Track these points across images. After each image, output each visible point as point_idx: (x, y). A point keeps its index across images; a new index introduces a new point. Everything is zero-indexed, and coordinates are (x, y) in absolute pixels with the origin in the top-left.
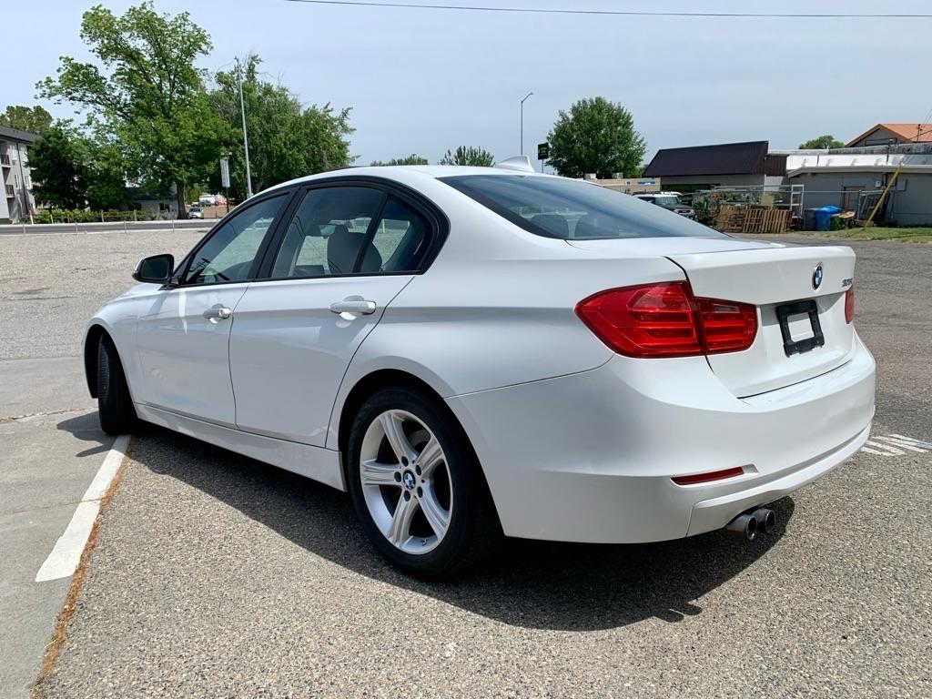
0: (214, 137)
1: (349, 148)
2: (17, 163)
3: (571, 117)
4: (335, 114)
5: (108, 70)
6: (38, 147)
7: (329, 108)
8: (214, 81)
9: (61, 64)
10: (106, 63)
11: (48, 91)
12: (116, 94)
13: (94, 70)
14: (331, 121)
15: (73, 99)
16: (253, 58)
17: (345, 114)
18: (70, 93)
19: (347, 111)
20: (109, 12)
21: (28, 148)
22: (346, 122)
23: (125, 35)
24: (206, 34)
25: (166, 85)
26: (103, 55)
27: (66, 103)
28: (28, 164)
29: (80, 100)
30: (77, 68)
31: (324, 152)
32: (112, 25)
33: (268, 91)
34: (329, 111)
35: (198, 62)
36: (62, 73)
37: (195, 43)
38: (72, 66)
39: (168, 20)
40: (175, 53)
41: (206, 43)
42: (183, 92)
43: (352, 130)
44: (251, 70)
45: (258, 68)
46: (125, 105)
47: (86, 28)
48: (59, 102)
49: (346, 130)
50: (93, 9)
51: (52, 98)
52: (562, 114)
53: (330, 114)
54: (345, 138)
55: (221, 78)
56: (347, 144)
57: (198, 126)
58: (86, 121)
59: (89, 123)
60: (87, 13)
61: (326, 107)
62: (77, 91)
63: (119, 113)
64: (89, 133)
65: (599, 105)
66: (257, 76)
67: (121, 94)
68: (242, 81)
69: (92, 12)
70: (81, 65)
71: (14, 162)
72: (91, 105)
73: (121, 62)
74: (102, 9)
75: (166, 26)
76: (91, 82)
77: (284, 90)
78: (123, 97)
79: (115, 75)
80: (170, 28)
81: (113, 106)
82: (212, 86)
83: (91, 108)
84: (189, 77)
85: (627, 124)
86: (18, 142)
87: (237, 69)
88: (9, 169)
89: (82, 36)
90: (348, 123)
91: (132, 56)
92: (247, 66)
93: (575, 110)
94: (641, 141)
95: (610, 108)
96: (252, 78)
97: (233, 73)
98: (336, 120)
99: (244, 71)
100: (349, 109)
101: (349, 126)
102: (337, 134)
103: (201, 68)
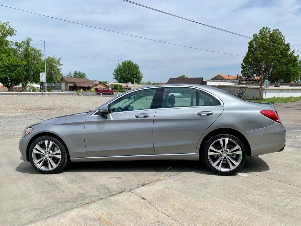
0: (16, 64)
1: (60, 70)
3: (122, 65)
4: (57, 59)
7: (55, 57)
8: (14, 45)
16: (29, 39)
17: (59, 59)
22: (59, 62)
24: (15, 30)
33: (34, 50)
35: (9, 38)
37: (11, 32)
43: (61, 65)
44: (28, 43)
45: (31, 42)
49: (60, 65)
52: (119, 64)
54: (59, 67)
55: (17, 44)
56: (60, 69)
66: (30, 45)
77: (40, 50)
85: (138, 69)
87: (23, 42)
90: (61, 62)
92: (27, 41)
93: (123, 63)
95: (133, 64)
96: (28, 46)
97: (21, 43)
98: (56, 61)
99: (26, 43)
100: (61, 58)
101: (60, 63)
102: (57, 66)
103: (9, 41)
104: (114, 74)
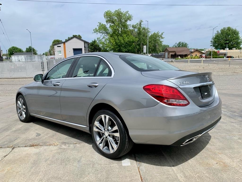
0: (132, 40)
1: (163, 43)
3: (220, 32)
4: (160, 34)
5: (108, 26)
7: (159, 32)
8: (132, 27)
9: (98, 24)
10: (107, 24)
11: (95, 31)
13: (105, 26)
14: (158, 36)
15: (100, 33)
16: (141, 21)
17: (162, 34)
18: (100, 31)
24: (132, 16)
26: (107, 22)
27: (99, 34)
29: (102, 33)
31: (157, 44)
33: (144, 29)
35: (128, 23)
36: (99, 26)
37: (129, 18)
39: (123, 13)
43: (164, 38)
44: (140, 24)
47: (104, 16)
48: (97, 34)
49: (162, 38)
50: (107, 11)
52: (218, 31)
54: (162, 40)
56: (163, 42)
61: (158, 32)
65: (229, 29)
66: (142, 25)
70: (103, 25)
74: (110, 11)
77: (148, 28)
83: (104, 35)
85: (238, 34)
87: (137, 24)
88: (85, 49)
93: (221, 30)
95: (232, 30)
96: (140, 26)
97: (136, 25)
98: (160, 35)
99: (139, 24)
100: (163, 33)
101: (163, 37)
102: (160, 39)
103: (129, 24)
104: (212, 42)
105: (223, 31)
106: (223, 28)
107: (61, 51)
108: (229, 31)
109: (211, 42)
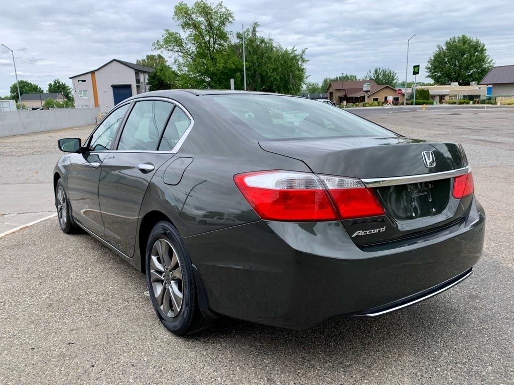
0: (234, 67)
1: (305, 71)
2: (144, 83)
3: (445, 48)
4: (298, 52)
5: (185, 34)
6: (152, 75)
7: (295, 49)
8: (235, 37)
9: (164, 32)
10: (184, 31)
11: (157, 47)
12: (188, 47)
13: (178, 35)
14: (295, 56)
15: (168, 50)
16: (256, 24)
17: (303, 52)
18: (167, 47)
19: (304, 50)
20: (186, 4)
21: (149, 75)
22: (303, 57)
23: (194, 16)
25: (212, 41)
26: (183, 27)
28: (148, 84)
29: (172, 50)
30: (171, 34)
31: (291, 74)
32: (187, 11)
33: (262, 41)
34: (294, 51)
35: (227, 28)
36: (164, 37)
37: (226, 18)
38: (169, 33)
39: (213, 7)
40: (216, 24)
41: (231, 17)
42: (219, 45)
43: (307, 61)
44: (254, 30)
45: (257, 29)
46: (193, 52)
47: (176, 14)
48: (162, 52)
50: (179, 4)
51: (159, 50)
52: (438, 47)
53: (295, 52)
54: (305, 66)
55: (239, 36)
56: (304, 69)
57: (226, 62)
58: (173, 61)
59: (175, 62)
60: (176, 6)
61: (293, 48)
62: (170, 46)
63: (189, 56)
64: (175, 68)
65: (464, 40)
66: (257, 33)
67: (190, 47)
68: (249, 36)
69: (179, 5)
70: (173, 33)
71: (142, 83)
72: (176, 53)
73: (191, 30)
74: (183, 3)
75: (212, 10)
76: (177, 42)
77: (271, 40)
78: (191, 48)
79: (188, 37)
80: (214, 11)
81: (186, 54)
82: (234, 40)
83: (176, 55)
84: (223, 36)
85: (483, 50)
86: (144, 72)
87: (248, 30)
88: (139, 86)
89: (173, 18)
91: (196, 26)
92: (252, 28)
93: (447, 43)
94: (491, 61)
95: (471, 42)
96: (254, 35)
97: (245, 32)
98: (298, 56)
99: (251, 31)
100: (306, 49)
101: (306, 59)
102: (299, 63)
103: (229, 31)
104: (428, 69)
105: (450, 46)
106: (451, 40)
107: (86, 91)
108: (464, 43)
109: (426, 70)
